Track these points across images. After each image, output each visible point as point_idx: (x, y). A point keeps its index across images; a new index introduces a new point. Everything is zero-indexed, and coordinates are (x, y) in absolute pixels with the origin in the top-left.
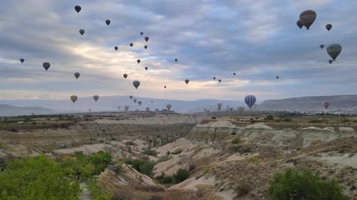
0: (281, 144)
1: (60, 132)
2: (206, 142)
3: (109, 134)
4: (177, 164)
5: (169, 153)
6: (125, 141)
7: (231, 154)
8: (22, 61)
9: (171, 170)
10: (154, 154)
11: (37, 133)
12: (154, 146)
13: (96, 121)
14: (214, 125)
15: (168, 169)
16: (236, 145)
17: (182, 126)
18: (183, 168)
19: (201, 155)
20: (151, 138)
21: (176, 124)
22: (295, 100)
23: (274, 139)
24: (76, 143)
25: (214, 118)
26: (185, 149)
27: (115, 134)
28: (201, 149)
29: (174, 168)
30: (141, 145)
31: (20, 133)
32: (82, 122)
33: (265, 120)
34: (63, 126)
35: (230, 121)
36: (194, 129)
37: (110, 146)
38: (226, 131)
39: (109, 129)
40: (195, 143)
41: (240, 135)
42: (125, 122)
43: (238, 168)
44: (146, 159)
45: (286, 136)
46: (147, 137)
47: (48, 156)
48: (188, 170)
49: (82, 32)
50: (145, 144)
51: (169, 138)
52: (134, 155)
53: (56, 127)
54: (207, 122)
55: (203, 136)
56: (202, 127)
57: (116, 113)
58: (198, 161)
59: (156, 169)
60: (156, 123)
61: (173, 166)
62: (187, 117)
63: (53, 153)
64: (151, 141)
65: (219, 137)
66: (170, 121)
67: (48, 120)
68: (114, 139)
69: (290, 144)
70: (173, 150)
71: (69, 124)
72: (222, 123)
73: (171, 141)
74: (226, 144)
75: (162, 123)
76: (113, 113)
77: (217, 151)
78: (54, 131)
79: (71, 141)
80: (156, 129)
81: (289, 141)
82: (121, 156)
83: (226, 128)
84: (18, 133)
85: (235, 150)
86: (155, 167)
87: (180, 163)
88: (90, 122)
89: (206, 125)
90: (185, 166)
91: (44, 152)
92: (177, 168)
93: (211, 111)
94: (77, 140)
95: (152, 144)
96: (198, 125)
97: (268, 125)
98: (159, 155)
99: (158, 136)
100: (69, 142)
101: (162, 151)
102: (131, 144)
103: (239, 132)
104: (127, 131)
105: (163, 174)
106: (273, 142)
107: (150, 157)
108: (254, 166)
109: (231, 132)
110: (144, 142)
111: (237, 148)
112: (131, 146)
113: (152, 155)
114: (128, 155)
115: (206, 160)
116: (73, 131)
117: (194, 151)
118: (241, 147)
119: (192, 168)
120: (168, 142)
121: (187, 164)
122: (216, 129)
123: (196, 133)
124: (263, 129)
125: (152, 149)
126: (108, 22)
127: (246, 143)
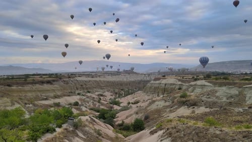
0: (224, 99)
1: (46, 86)
2: (158, 95)
3: (85, 88)
4: (135, 113)
5: (129, 103)
6: (97, 93)
7: (180, 107)
8: (32, 37)
9: (129, 118)
10: (118, 104)
11: (27, 88)
12: (119, 97)
13: (76, 78)
14: (164, 81)
15: (127, 118)
16: (184, 99)
17: (140, 82)
18: (139, 118)
19: (154, 107)
20: (117, 91)
21: (136, 80)
22: (223, 63)
23: (217, 94)
24: (58, 96)
25: (164, 76)
26: (142, 100)
27: (90, 88)
28: (154, 101)
29: (132, 117)
30: (109, 96)
31: (14, 88)
32: (65, 79)
33: (205, 78)
34: (48, 82)
35: (177, 79)
36: (149, 85)
37: (84, 97)
38: (174, 86)
39: (85, 85)
40: (149, 95)
41: (185, 90)
42: (98, 79)
43: (197, 134)
44: (112, 108)
45: (229, 92)
46: (114, 90)
47: (29, 107)
48: (143, 119)
49: (72, 17)
50: (112, 95)
51: (130, 91)
52: (102, 104)
53: (42, 83)
54: (159, 79)
55: (156, 90)
56: (155, 83)
57: (93, 72)
58: (152, 112)
59: (118, 117)
60: (121, 80)
61: (131, 115)
62: (144, 75)
63: (34, 105)
64: (116, 93)
65: (168, 91)
66: (132, 78)
67: (41, 77)
68: (89, 92)
69: (233, 100)
70: (133, 101)
71: (54, 81)
72: (171, 80)
73: (132, 94)
74: (175, 98)
75: (125, 80)
76: (91, 72)
77: (167, 104)
78: (41, 86)
79: (54, 93)
80: (121, 84)
81: (232, 97)
82: (92, 106)
83: (174, 84)
84: (12, 88)
85: (183, 103)
86: (117, 115)
87: (137, 113)
88: (72, 79)
89: (158, 82)
90: (141, 116)
91: (26, 104)
92: (134, 117)
93: (161, 71)
94: (59, 93)
95: (118, 95)
96: (152, 82)
97: (208, 82)
98: (121, 105)
99: (122, 90)
100: (52, 95)
101: (124, 101)
102: (102, 95)
103: (184, 88)
104: (99, 85)
105: (123, 122)
106: (217, 97)
107: (115, 106)
108: (218, 132)
109: (177, 87)
110: (112, 94)
111: (185, 102)
112: (101, 97)
113: (116, 104)
114: (98, 104)
115: (159, 112)
116: (56, 86)
117: (148, 102)
118: (189, 101)
119: (147, 118)
120: (129, 94)
121: (143, 114)
122: (165, 85)
123: (150, 88)
124: (205, 85)
125: (117, 100)
126: (90, 10)
127: (192, 97)
